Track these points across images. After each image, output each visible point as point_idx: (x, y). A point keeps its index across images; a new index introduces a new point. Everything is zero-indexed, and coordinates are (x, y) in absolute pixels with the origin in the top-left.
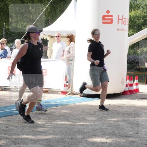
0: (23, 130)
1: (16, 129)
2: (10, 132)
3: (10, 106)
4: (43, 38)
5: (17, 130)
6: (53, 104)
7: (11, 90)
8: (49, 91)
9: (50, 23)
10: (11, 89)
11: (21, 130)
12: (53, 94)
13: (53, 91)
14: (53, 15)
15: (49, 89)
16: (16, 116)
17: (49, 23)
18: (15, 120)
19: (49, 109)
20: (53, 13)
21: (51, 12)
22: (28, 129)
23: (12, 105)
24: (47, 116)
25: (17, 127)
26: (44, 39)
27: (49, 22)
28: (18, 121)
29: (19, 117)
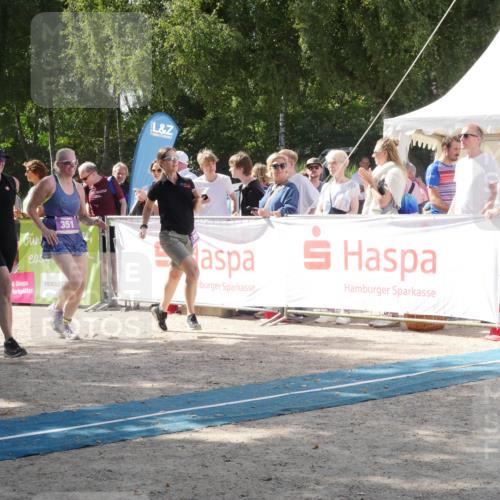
0: (371, 458)
1: (347, 453)
2: (330, 463)
3: (322, 376)
4: (414, 144)
5: (352, 458)
6: (464, 370)
7: (317, 320)
8: (446, 327)
9: (435, 91)
10: (318, 316)
11: (364, 459)
12: (464, 336)
13: (460, 326)
14: (444, 64)
15: (446, 318)
16: (342, 408)
17: (431, 91)
18: (341, 423)
19: (453, 387)
20: (443, 57)
21: (439, 55)
22: (389, 456)
23: (327, 370)
24: (449, 412)
25: (349, 448)
26: (420, 146)
27: (433, 88)
28: (351, 428)
29: (354, 414)
